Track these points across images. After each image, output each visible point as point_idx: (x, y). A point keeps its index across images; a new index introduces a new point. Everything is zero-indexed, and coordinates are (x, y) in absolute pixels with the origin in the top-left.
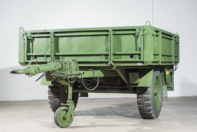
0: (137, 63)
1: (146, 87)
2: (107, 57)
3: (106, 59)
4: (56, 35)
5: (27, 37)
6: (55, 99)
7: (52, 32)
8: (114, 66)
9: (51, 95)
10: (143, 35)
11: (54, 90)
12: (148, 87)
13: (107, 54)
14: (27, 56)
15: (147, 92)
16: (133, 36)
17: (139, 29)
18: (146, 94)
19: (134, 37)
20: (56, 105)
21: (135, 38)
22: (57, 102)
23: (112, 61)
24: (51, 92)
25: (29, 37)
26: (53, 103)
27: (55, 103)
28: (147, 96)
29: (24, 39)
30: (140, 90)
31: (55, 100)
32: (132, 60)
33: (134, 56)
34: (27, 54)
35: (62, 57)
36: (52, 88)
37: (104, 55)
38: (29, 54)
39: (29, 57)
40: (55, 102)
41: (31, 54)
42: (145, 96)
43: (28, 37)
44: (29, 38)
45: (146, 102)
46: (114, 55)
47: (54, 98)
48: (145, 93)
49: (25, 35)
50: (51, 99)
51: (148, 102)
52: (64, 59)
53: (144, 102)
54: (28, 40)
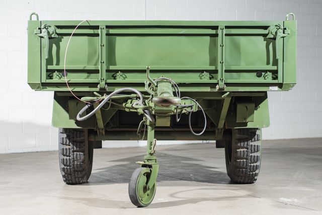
0: (269, 86)
1: (254, 129)
2: (213, 75)
3: (210, 79)
4: (112, 31)
5: (48, 32)
6: (76, 153)
7: (102, 26)
8: (226, 92)
9: (68, 147)
10: (283, 37)
11: (75, 136)
12: (257, 129)
13: (214, 69)
14: (48, 71)
15: (256, 137)
16: (262, 38)
17: (276, 26)
18: (255, 141)
19: (264, 40)
20: (75, 165)
21: (265, 42)
22: (79, 158)
23: (224, 82)
24: (68, 141)
25: (53, 33)
26: (71, 161)
27: (74, 161)
28: (256, 143)
29: (41, 37)
30: (243, 134)
31: (75, 155)
32: (261, 80)
33: (263, 73)
34: (47, 67)
35: (121, 74)
36: (70, 134)
37: (207, 71)
38: (50, 67)
39: (50, 74)
40: (75, 159)
41: (54, 67)
42: (253, 143)
43: (51, 33)
44: (53, 36)
45: (253, 154)
46: (226, 71)
47: (73, 151)
48: (253, 140)
49: (44, 30)
50: (68, 154)
51: (256, 154)
52: (126, 77)
53: (250, 154)
54: (50, 38)
